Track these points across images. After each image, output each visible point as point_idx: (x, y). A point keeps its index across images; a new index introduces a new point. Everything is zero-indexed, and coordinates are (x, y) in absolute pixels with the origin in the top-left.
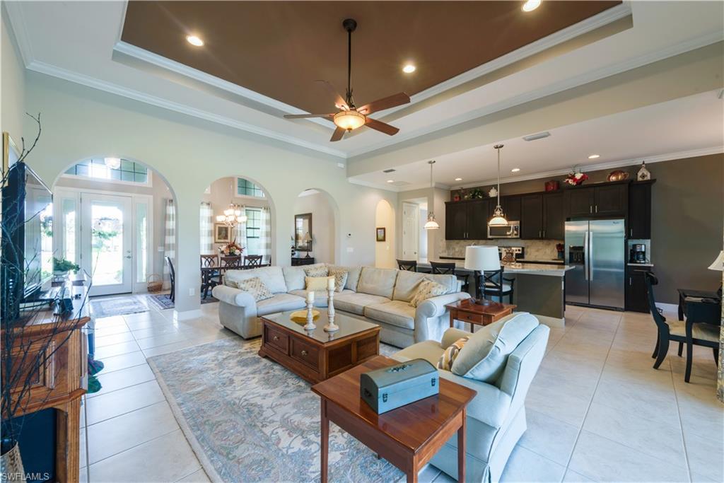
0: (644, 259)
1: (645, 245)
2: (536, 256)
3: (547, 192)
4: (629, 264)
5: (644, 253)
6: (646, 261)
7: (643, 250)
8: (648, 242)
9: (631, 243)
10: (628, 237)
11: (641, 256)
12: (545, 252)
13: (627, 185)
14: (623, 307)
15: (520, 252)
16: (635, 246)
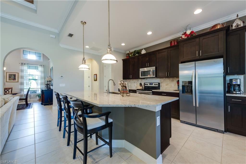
0: (240, 91)
1: (239, 79)
2: (166, 88)
3: (171, 47)
4: (227, 95)
5: (239, 85)
6: (241, 92)
7: (239, 83)
8: (242, 77)
9: (228, 78)
10: (226, 73)
11: (237, 88)
12: (171, 86)
13: (225, 31)
14: (223, 130)
15: (157, 86)
16: (231, 80)
